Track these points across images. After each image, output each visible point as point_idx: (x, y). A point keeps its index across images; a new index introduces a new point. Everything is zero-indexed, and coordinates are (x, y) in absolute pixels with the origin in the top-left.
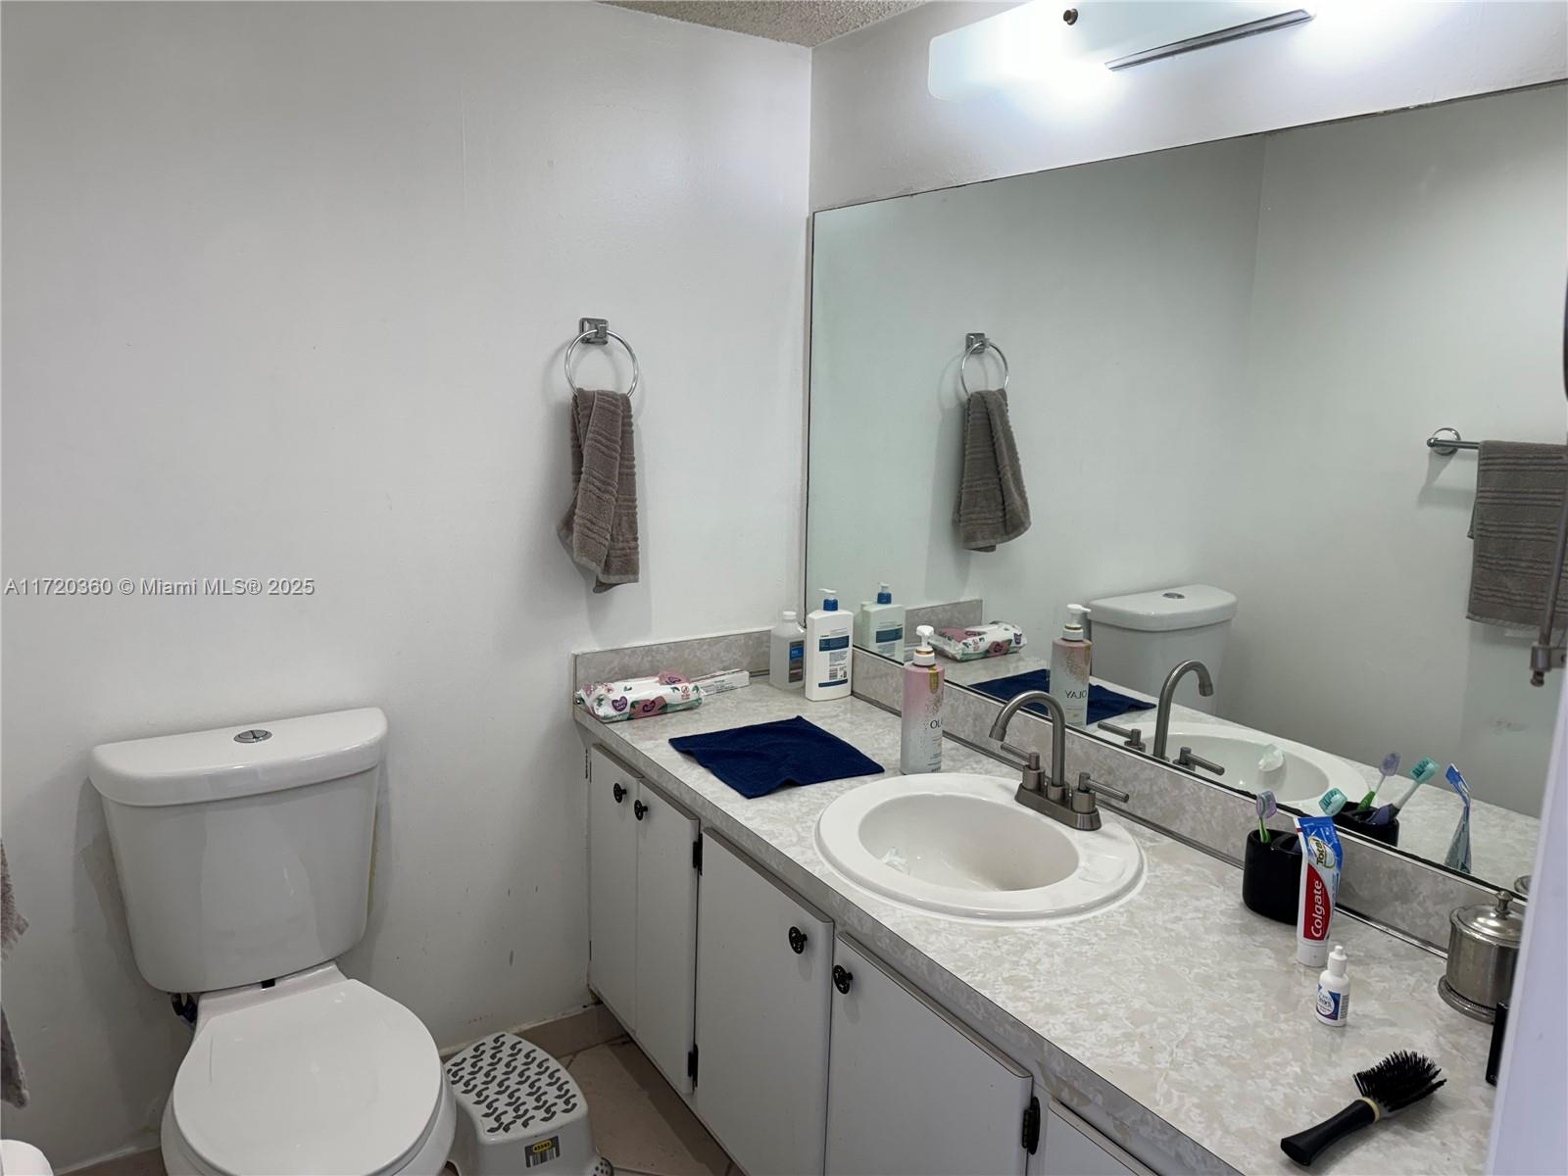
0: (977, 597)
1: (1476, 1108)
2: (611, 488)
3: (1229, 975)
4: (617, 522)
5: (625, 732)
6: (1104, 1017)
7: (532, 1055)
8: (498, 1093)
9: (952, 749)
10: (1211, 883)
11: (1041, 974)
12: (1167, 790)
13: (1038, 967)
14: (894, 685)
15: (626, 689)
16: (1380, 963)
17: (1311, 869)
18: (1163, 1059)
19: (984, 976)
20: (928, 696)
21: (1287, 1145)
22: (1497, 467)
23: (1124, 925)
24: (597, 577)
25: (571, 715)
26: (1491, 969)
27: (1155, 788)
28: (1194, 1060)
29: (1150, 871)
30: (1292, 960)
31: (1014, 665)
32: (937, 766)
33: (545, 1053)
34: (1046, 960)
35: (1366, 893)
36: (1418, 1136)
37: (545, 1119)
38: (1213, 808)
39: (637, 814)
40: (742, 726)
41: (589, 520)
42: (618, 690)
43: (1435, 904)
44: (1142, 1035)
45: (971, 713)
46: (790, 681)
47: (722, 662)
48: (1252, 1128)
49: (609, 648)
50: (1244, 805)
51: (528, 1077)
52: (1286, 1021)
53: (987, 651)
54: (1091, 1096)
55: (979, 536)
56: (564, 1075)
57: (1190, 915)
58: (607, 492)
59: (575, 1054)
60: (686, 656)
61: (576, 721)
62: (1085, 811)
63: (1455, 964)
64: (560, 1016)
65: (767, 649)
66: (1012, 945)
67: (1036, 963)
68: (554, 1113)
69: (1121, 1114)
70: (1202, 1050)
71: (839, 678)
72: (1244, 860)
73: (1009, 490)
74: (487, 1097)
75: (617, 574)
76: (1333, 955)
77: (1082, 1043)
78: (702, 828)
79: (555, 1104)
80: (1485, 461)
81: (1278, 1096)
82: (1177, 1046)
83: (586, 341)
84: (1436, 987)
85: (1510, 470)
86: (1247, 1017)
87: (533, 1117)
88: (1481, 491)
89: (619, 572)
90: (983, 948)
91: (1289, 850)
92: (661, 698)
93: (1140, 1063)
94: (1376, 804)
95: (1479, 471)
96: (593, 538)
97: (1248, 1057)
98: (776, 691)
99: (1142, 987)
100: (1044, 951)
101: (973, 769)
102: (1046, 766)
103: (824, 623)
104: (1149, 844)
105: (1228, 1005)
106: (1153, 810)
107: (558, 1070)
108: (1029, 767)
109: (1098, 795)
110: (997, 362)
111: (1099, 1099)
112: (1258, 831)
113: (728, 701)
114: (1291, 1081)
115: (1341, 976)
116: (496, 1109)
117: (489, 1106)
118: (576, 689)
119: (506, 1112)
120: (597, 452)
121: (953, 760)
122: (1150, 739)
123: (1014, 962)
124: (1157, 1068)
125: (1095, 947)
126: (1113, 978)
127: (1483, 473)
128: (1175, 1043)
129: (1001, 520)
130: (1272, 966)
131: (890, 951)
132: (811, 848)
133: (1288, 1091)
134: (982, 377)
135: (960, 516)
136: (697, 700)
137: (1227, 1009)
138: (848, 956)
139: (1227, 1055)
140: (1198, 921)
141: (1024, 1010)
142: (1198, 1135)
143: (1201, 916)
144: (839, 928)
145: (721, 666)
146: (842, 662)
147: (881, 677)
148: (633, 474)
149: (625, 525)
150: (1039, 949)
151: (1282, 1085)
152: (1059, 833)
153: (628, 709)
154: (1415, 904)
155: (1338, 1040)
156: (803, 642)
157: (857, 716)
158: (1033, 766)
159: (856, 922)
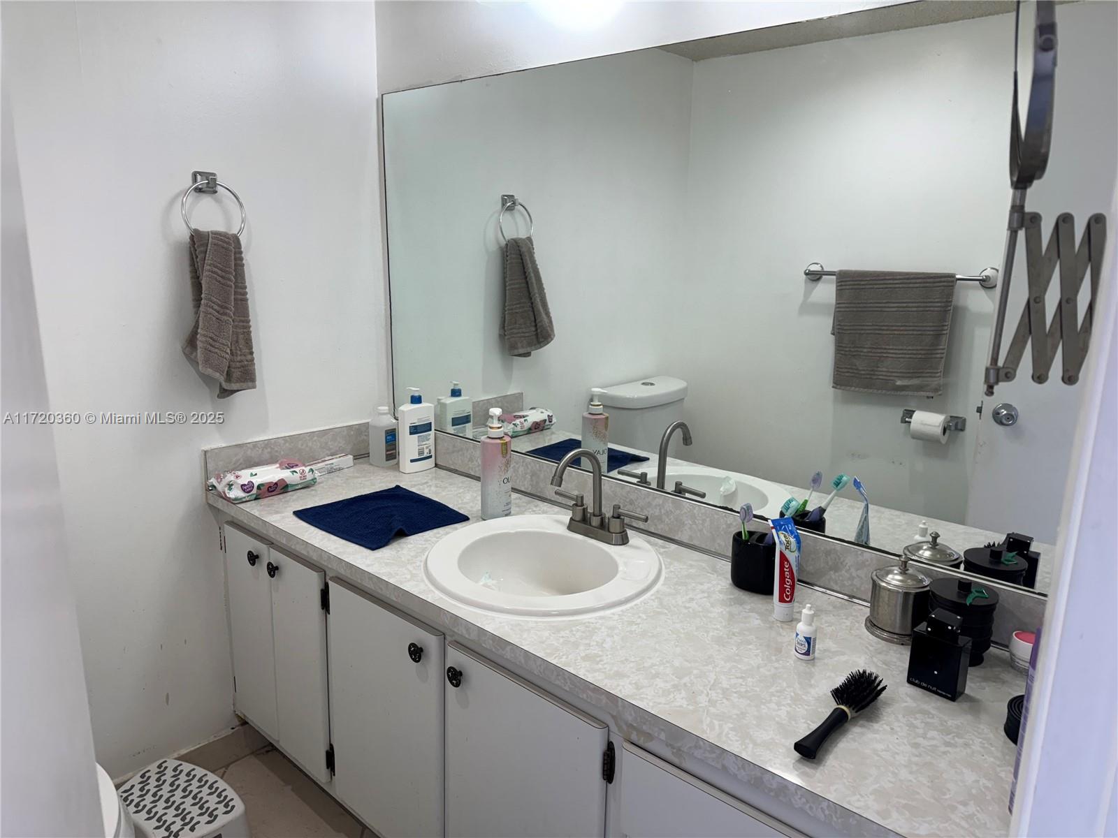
0: (519, 391)
1: (906, 702)
2: (228, 311)
3: (734, 634)
4: (235, 339)
5: (254, 509)
6: (657, 675)
7: (193, 773)
8: (166, 808)
9: (516, 499)
10: (708, 573)
11: (607, 650)
12: (671, 511)
13: (604, 645)
14: (469, 457)
15: (252, 475)
16: (826, 614)
17: (782, 554)
18: (703, 700)
19: (567, 658)
20: (501, 460)
21: (799, 747)
22: (848, 287)
23: (657, 608)
24: (221, 385)
25: (204, 500)
26: (899, 608)
27: (663, 511)
28: (724, 698)
29: (666, 568)
30: (771, 619)
31: (548, 438)
32: (509, 511)
33: (204, 770)
34: (608, 639)
35: (811, 567)
36: (876, 726)
37: (209, 822)
38: (704, 521)
39: (270, 573)
40: (353, 496)
41: (211, 338)
42: (245, 476)
43: (857, 570)
44: (685, 684)
45: (529, 471)
46: (387, 460)
47: (330, 449)
48: (772, 739)
49: (234, 444)
50: (725, 516)
51: (191, 791)
52: (777, 661)
53: (530, 429)
54: (656, 734)
55: (519, 345)
56: (222, 785)
57: (699, 596)
58: (225, 314)
59: (227, 766)
60: (300, 446)
61: (208, 503)
62: (618, 531)
63: (876, 608)
64: (212, 739)
65: (365, 438)
66: (583, 632)
67: (603, 643)
68: (217, 816)
69: (679, 744)
70: (727, 689)
71: (425, 455)
72: (730, 555)
73: (539, 311)
74: (156, 813)
75: (237, 382)
76: (805, 611)
77: (645, 696)
78: (328, 578)
79: (217, 809)
80: (840, 284)
81: (783, 713)
82: (710, 689)
83: (199, 190)
84: (863, 625)
85: (855, 289)
86: (752, 662)
87: (198, 822)
88: (839, 304)
89: (239, 380)
90: (563, 637)
91: (762, 543)
92: (282, 480)
93: (688, 705)
94: (810, 508)
95: (837, 290)
96: (215, 353)
97: (758, 690)
98: (376, 468)
99: (678, 650)
100: (606, 633)
101: (534, 511)
102: (589, 502)
103: (411, 414)
104: (662, 550)
105: (738, 655)
106: (662, 526)
107: (216, 782)
108: (576, 505)
109: (627, 520)
110: (525, 219)
111: (663, 736)
112: (741, 532)
113: (337, 479)
114: (789, 702)
115: (810, 625)
116: (166, 821)
117: (159, 820)
118: (207, 478)
119: (174, 822)
120: (214, 281)
121: (519, 507)
122: (653, 478)
123: (587, 644)
124: (700, 707)
125: (640, 626)
126: (657, 647)
127: (840, 292)
128: (709, 687)
129: (535, 333)
130: (759, 625)
131: (494, 650)
132: (423, 581)
133: (789, 709)
134: (515, 228)
135: (505, 331)
136: (313, 480)
137: (737, 658)
138: (456, 658)
139: (744, 690)
140: (705, 599)
141: (600, 678)
142: (738, 750)
143: (706, 595)
144: (449, 638)
145: (329, 453)
146: (427, 442)
147: (459, 451)
148: (246, 300)
149: (241, 342)
150: (602, 632)
151: (784, 705)
152: (602, 550)
153: (255, 491)
154: (843, 572)
155: (813, 670)
156: (395, 429)
157: (442, 482)
158: (579, 503)
159: (464, 632)
